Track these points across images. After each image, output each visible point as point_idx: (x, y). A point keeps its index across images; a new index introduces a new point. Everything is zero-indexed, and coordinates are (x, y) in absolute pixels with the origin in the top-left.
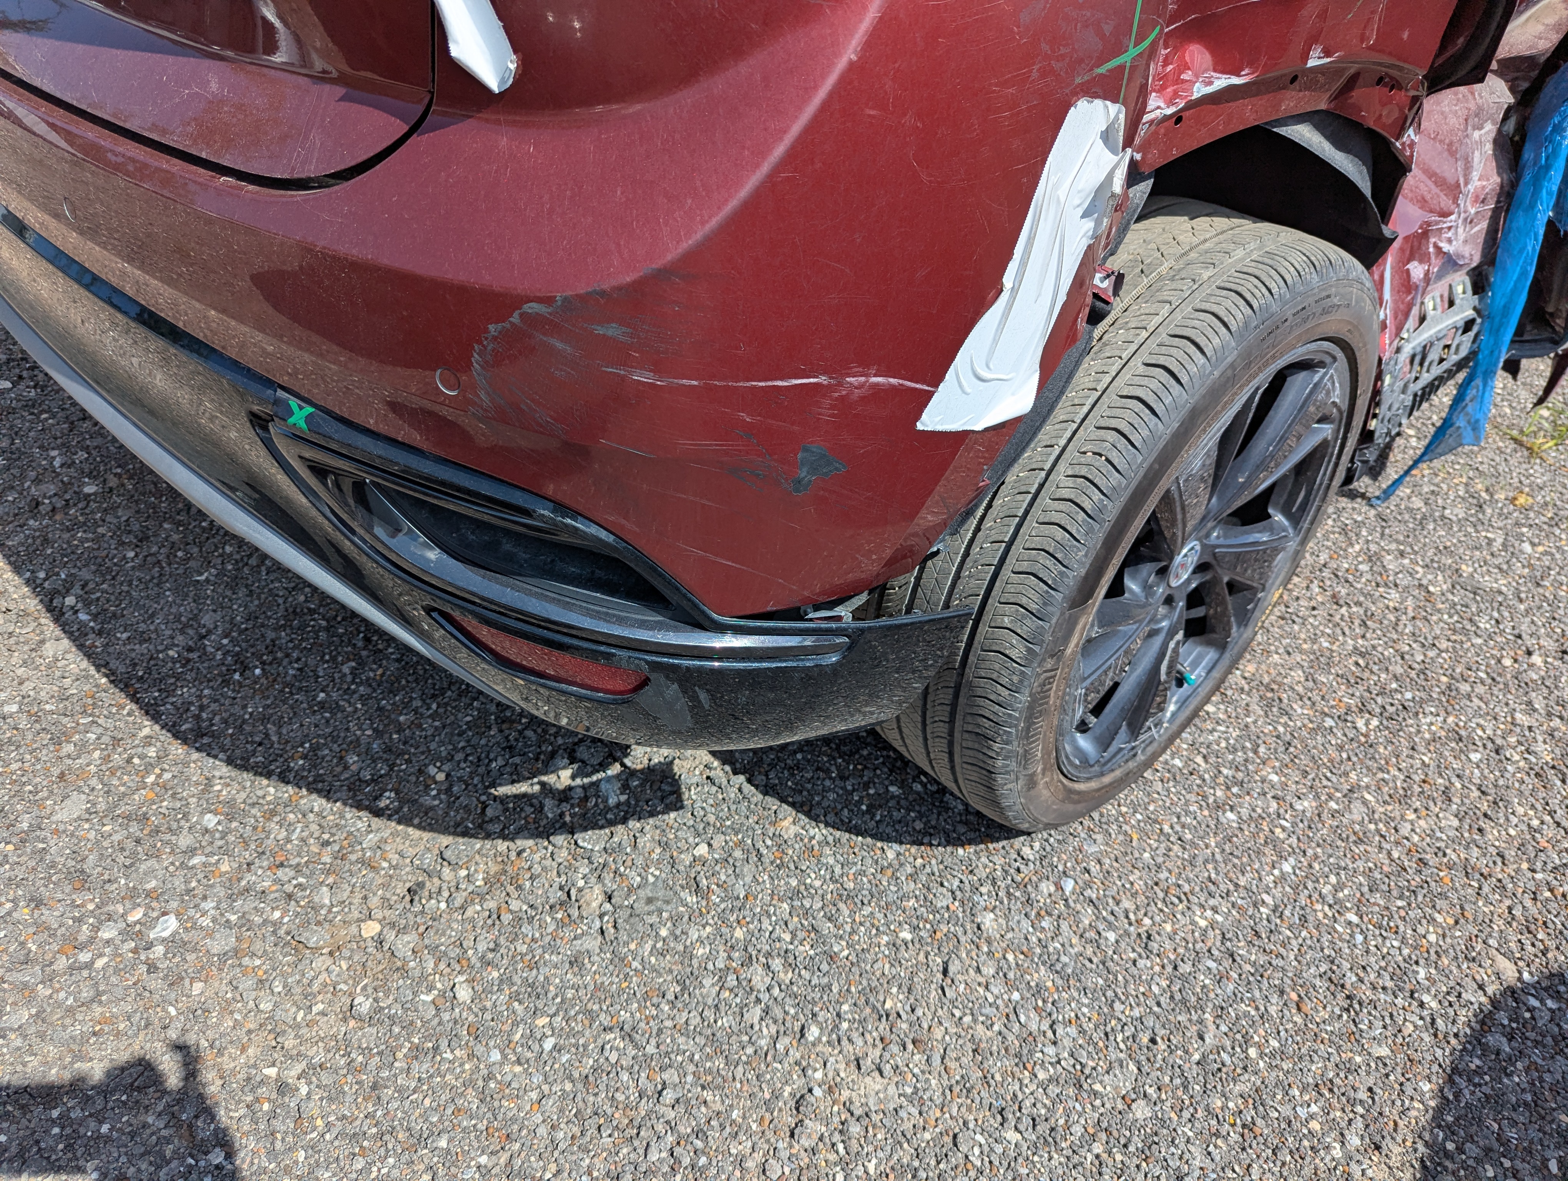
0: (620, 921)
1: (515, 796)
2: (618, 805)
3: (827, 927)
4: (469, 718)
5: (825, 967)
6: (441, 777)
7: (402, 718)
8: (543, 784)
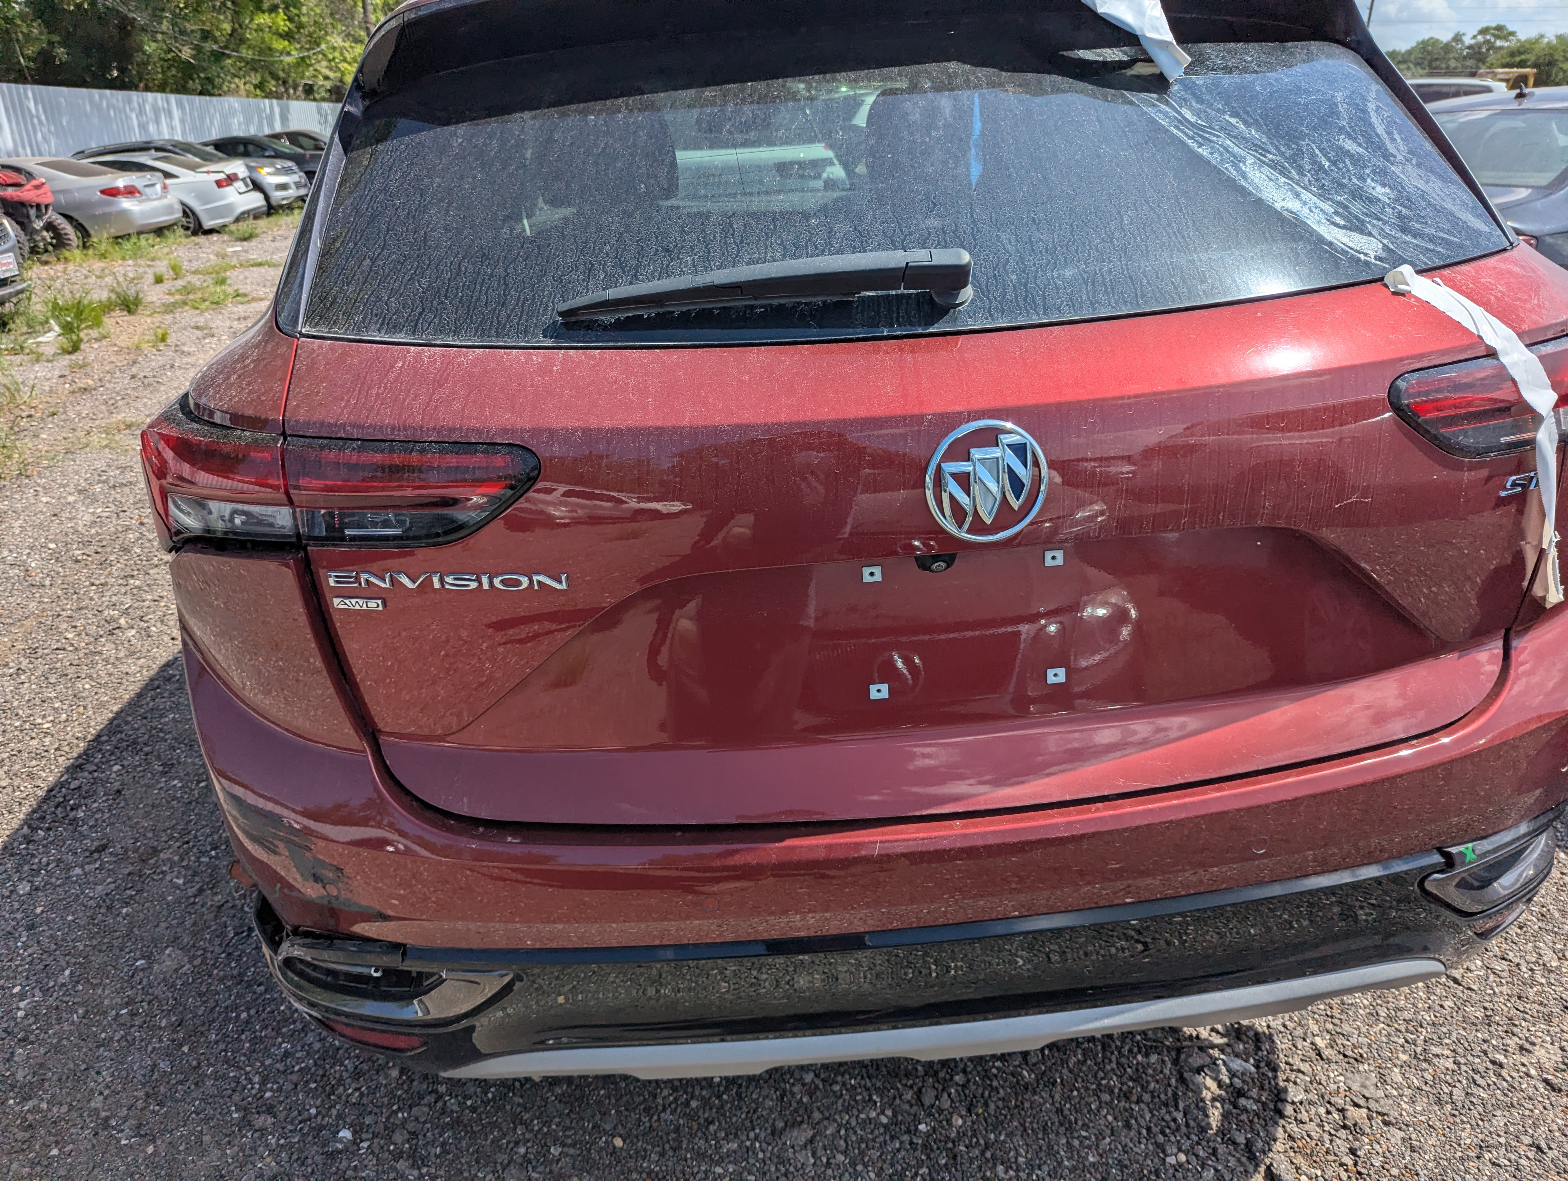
0: (1380, 1110)
1: (1222, 1121)
2: (1257, 1067)
3: (1406, 1015)
4: (1110, 1118)
5: (1445, 1030)
6: (1182, 1157)
7: (1091, 1159)
8: (1214, 1100)
